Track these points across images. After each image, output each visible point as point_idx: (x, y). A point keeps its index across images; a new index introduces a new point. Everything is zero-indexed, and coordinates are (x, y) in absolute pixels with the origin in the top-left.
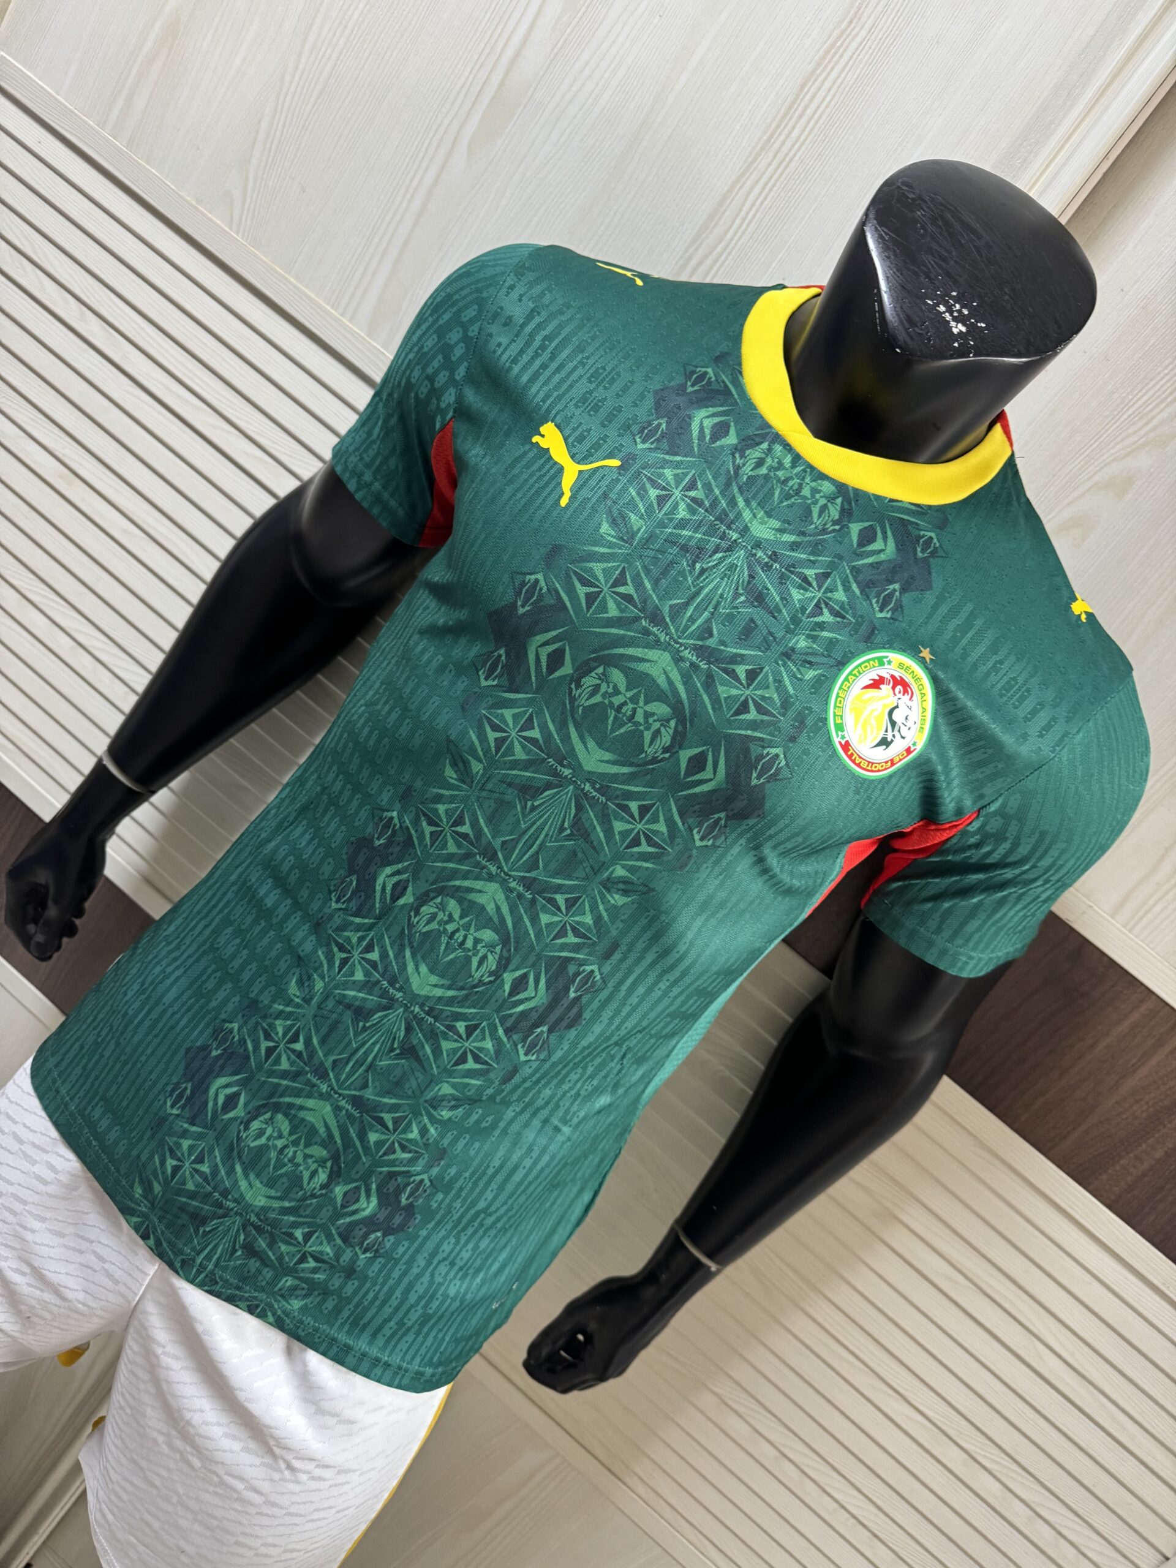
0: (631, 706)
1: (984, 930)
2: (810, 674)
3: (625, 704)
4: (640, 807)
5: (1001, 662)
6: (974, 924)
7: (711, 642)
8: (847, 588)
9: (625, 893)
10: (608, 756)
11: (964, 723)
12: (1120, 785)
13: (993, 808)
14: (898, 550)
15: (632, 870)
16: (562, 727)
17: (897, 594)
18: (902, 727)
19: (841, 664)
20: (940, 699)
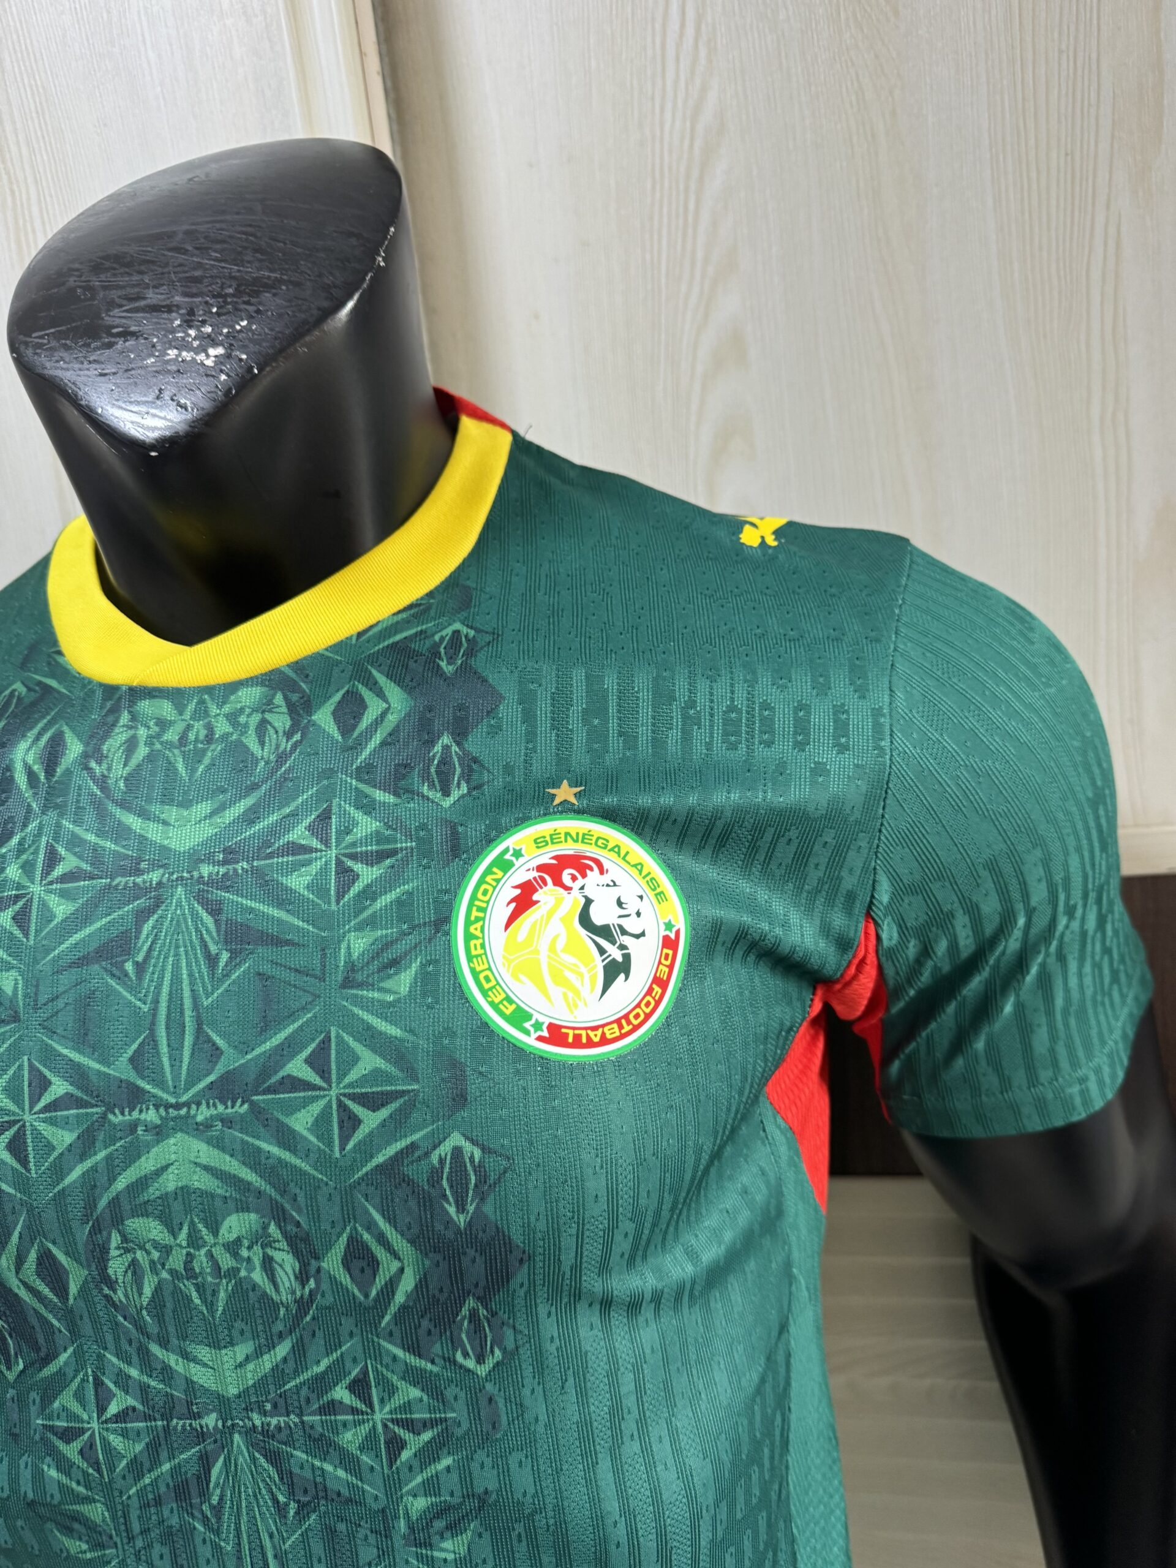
0: (201, 1256)
1: (1062, 1034)
2: (404, 981)
3: (190, 1258)
4: (352, 1388)
5: (692, 704)
6: (1041, 1039)
7: (230, 1060)
8: (368, 807)
9: (454, 1528)
10: (242, 1350)
11: (717, 831)
12: (1029, 706)
13: (884, 896)
14: (409, 690)
15: (431, 1487)
16: (146, 1361)
17: (455, 748)
18: (622, 921)
19: (442, 922)
20: (648, 831)
